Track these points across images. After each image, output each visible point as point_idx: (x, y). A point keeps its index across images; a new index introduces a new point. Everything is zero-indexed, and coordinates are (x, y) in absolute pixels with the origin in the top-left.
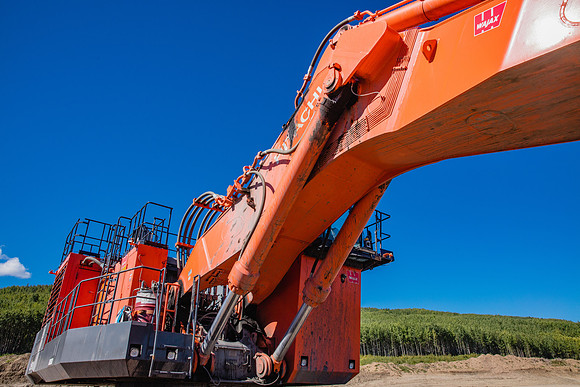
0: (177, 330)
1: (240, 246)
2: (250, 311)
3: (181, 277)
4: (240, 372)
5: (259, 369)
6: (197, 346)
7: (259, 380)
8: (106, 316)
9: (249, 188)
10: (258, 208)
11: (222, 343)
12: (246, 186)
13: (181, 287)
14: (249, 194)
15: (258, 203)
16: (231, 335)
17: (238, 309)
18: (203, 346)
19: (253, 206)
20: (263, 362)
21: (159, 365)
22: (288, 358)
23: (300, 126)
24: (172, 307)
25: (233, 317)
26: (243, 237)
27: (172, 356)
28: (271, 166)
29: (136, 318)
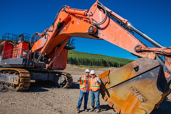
0: (31, 59)
1: (43, 46)
2: (45, 56)
3: (32, 49)
4: (43, 67)
5: (46, 67)
6: (35, 62)
7: (46, 68)
8: (16, 55)
9: (46, 34)
10: (47, 39)
11: (40, 62)
12: (45, 34)
13: (32, 51)
14: (45, 36)
15: (47, 38)
16: (41, 60)
17: (43, 55)
18: (36, 62)
19: (46, 38)
20: (47, 65)
21: (28, 65)
22: (52, 65)
23: (55, 25)
24: (30, 55)
25: (42, 57)
26: (44, 44)
27: (30, 64)
28: (49, 31)
29: (23, 57)
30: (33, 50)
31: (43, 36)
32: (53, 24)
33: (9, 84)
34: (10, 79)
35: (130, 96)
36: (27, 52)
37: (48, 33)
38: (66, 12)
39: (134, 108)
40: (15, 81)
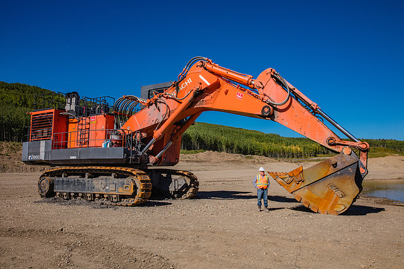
4: (145, 162)
14: (156, 104)
18: (141, 154)
19: (159, 110)
20: (152, 158)
21: (132, 160)
23: (181, 89)
26: (155, 120)
27: (133, 157)
28: (168, 98)
31: (150, 104)
32: (176, 86)
39: (333, 204)
40: (121, 190)
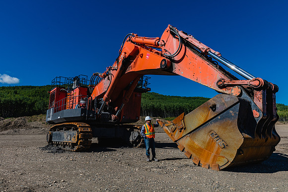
0: (92, 109)
1: (106, 90)
3: (91, 96)
5: (112, 119)
7: (112, 121)
8: (71, 106)
11: (103, 112)
12: (107, 74)
13: (92, 99)
14: (108, 76)
15: (110, 79)
16: (105, 110)
17: (107, 103)
18: (98, 113)
22: (119, 116)
23: (120, 61)
25: (106, 105)
26: (107, 87)
28: (113, 70)
29: (81, 107)
30: (94, 96)
31: (104, 77)
32: (117, 60)
33: (65, 143)
34: (65, 137)
35: (209, 142)
36: (86, 100)
37: (111, 72)
38: (132, 42)
40: (73, 139)
